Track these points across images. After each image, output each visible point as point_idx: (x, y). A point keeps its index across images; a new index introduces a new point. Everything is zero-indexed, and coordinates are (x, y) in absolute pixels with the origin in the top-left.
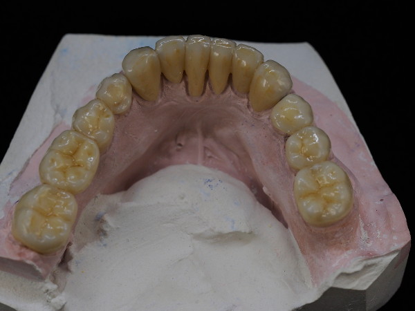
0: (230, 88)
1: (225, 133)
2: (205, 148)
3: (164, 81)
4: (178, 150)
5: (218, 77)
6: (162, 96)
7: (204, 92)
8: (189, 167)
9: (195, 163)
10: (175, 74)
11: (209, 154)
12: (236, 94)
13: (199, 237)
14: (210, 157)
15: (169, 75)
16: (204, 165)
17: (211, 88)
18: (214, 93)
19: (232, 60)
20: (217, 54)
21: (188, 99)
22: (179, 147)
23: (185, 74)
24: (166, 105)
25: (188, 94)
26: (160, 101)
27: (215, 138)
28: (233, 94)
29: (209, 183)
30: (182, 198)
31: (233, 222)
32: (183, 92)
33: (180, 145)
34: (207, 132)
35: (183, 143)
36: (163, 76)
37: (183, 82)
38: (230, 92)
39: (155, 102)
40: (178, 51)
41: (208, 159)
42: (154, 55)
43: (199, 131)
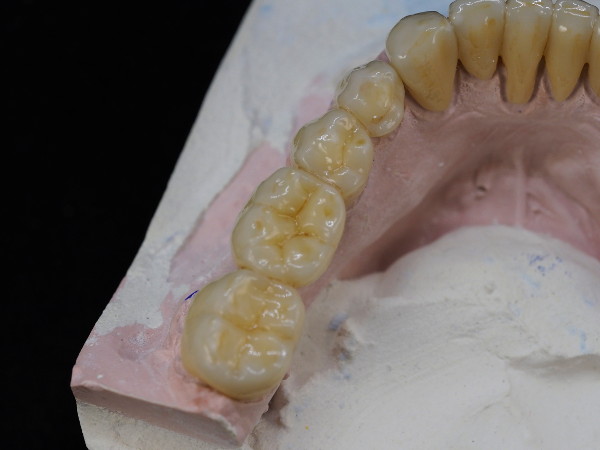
0: (582, 90)
1: (566, 169)
2: (529, 196)
3: (462, 75)
4: (479, 198)
5: (562, 70)
6: (456, 102)
7: (533, 96)
8: (499, 231)
9: (510, 224)
10: (484, 63)
11: (535, 206)
12: (593, 100)
13: (520, 363)
14: (537, 212)
15: (472, 65)
16: (527, 226)
17: (548, 89)
18: (552, 99)
19: (590, 41)
20: (563, 29)
21: (504, 108)
22: (481, 193)
23: (500, 62)
24: (462, 117)
25: (504, 99)
26: (452, 110)
27: (547, 177)
28: (588, 101)
29: (538, 263)
30: (490, 291)
31: (584, 336)
32: (496, 96)
33: (482, 189)
34: (534, 166)
35: (487, 186)
36: (461, 66)
37: (497, 78)
38: (582, 97)
39: (443, 113)
40: (491, 22)
41: (534, 215)
42: (447, 28)
43: (519, 164)
